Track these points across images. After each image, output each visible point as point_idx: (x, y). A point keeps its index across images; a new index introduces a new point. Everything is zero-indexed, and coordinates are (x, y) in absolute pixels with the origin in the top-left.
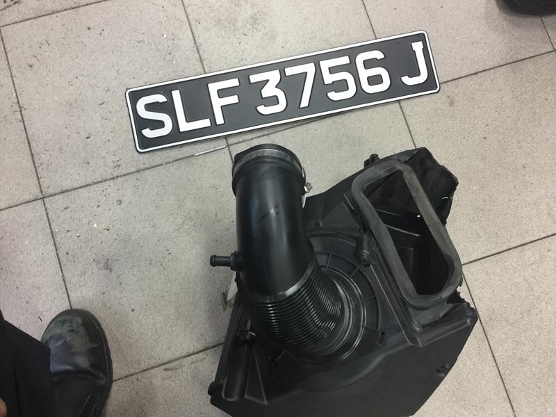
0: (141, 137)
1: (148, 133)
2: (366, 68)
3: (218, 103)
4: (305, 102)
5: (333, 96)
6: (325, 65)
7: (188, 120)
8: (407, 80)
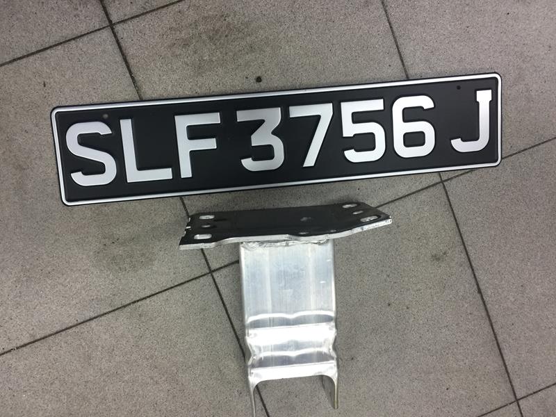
0: (69, 183)
1: (79, 178)
2: (405, 120)
3: (186, 147)
4: (310, 160)
5: (352, 156)
6: (348, 109)
7: (141, 167)
8: (459, 145)
